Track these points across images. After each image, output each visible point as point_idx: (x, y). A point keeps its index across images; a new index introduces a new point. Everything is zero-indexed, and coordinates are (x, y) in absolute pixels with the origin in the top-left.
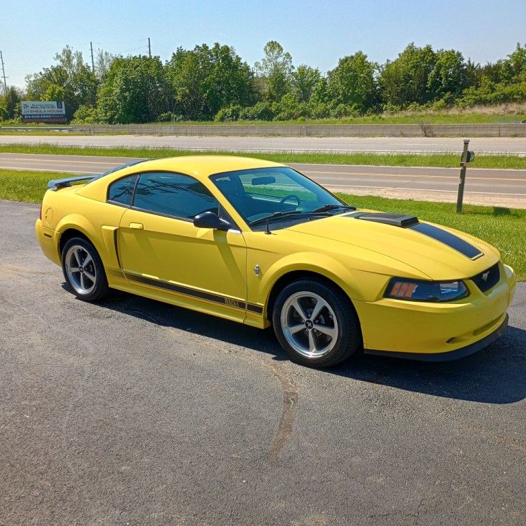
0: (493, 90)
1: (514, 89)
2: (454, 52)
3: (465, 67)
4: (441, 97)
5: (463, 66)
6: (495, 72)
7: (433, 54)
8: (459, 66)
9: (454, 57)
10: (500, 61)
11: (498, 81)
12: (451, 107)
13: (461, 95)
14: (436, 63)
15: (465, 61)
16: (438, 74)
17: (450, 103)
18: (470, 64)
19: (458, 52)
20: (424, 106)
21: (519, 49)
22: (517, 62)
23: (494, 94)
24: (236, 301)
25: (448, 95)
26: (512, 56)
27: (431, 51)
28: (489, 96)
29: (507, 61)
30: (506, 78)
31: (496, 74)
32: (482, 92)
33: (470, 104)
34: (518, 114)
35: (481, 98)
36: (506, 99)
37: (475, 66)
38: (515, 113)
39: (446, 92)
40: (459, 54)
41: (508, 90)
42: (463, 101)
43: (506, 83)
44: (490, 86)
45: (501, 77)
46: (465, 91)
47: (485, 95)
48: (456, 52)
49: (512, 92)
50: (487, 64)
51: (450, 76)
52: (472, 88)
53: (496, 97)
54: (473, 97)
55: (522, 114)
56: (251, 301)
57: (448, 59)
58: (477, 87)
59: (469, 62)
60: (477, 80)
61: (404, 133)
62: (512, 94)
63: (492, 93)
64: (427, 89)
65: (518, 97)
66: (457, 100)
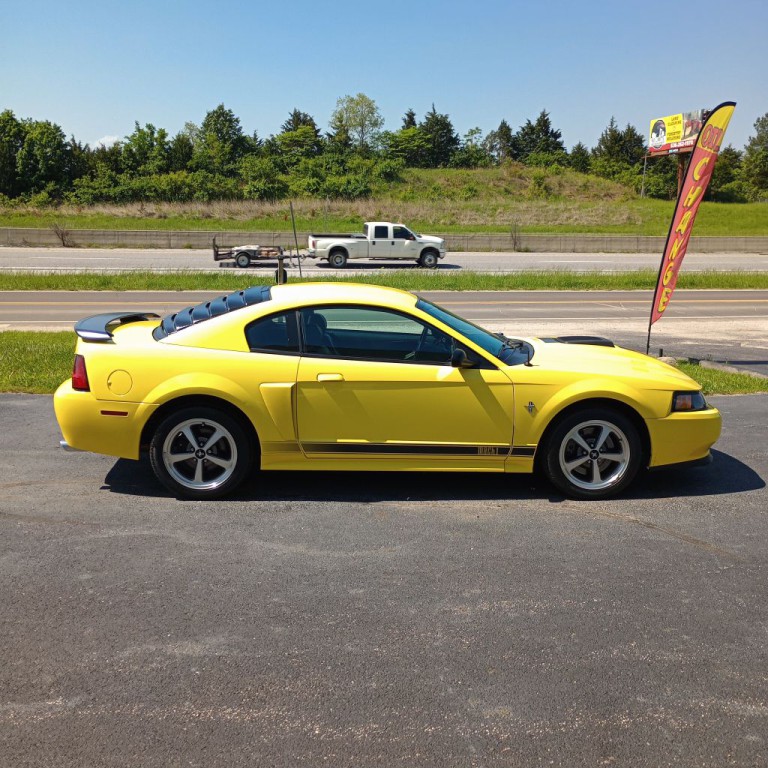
0: (116, 184)
1: (145, 184)
2: (49, 124)
3: (69, 148)
4: (42, 187)
5: (66, 145)
6: (113, 158)
7: (18, 125)
8: (60, 145)
9: (52, 133)
10: (116, 144)
11: (120, 171)
12: (59, 203)
13: (71, 187)
14: (24, 137)
15: (67, 139)
16: (30, 154)
17: (56, 198)
18: (75, 144)
19: (55, 125)
20: (17, 200)
21: (139, 130)
22: (140, 146)
23: (118, 189)
24: (495, 448)
25: (51, 186)
26: (132, 139)
27: (14, 120)
28: (112, 191)
29: (127, 145)
30: (131, 168)
31: (116, 161)
32: (100, 184)
33: (87, 201)
34: (160, 217)
35: (102, 194)
36: (137, 196)
37: (83, 147)
38: (155, 217)
39: (47, 181)
40: (57, 129)
41: (136, 183)
42: (76, 196)
43: (131, 175)
44: (110, 177)
45: (123, 166)
46: (76, 182)
47: (106, 190)
48: (52, 124)
49: (142, 187)
50: (100, 147)
51: (50, 158)
52: (85, 179)
53: (122, 193)
54: (91, 191)
55: (165, 217)
56: (518, 444)
57: (42, 134)
58: (93, 177)
59: (73, 140)
60: (90, 168)
61: (28, 240)
62: (142, 190)
63: (115, 186)
64: (17, 174)
65: (152, 194)
66: (66, 193)
